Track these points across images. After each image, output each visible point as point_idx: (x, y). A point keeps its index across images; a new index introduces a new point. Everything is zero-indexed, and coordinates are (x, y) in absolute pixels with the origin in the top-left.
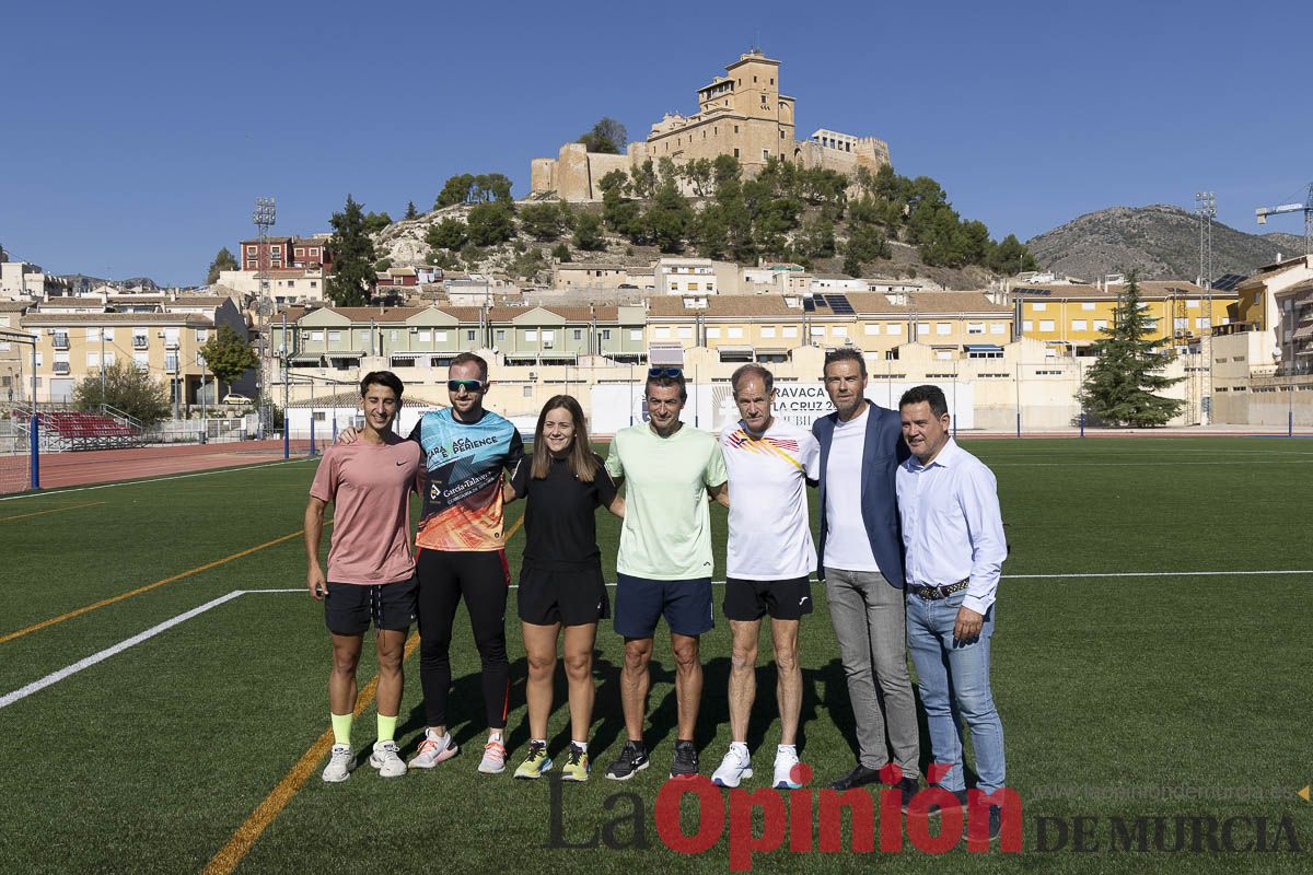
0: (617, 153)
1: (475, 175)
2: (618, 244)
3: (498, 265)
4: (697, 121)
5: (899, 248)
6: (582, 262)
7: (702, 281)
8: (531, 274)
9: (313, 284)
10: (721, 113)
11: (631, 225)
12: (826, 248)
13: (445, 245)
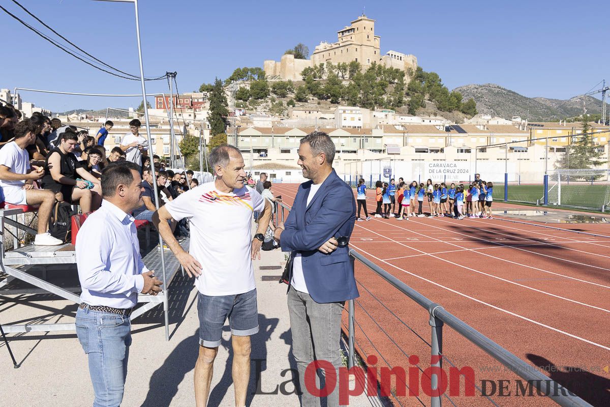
0: (305, 59)
1: (249, 68)
2: (313, 99)
3: (265, 108)
4: (338, 46)
5: (428, 103)
6: (300, 107)
7: (357, 117)
8: (281, 112)
9: (190, 115)
10: (349, 43)
11: (318, 91)
12: (399, 103)
13: (241, 99)
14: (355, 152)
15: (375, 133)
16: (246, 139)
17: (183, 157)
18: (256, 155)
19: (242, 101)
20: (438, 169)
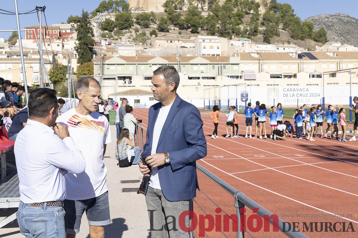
2: (174, 30)
3: (129, 38)
5: (282, 32)
6: (162, 37)
7: (215, 45)
8: (144, 41)
9: (58, 45)
11: (179, 22)
12: (255, 32)
13: (106, 29)
14: (214, 78)
15: (232, 60)
16: (112, 67)
17: (52, 85)
18: (121, 82)
19: (107, 31)
20: (292, 93)
